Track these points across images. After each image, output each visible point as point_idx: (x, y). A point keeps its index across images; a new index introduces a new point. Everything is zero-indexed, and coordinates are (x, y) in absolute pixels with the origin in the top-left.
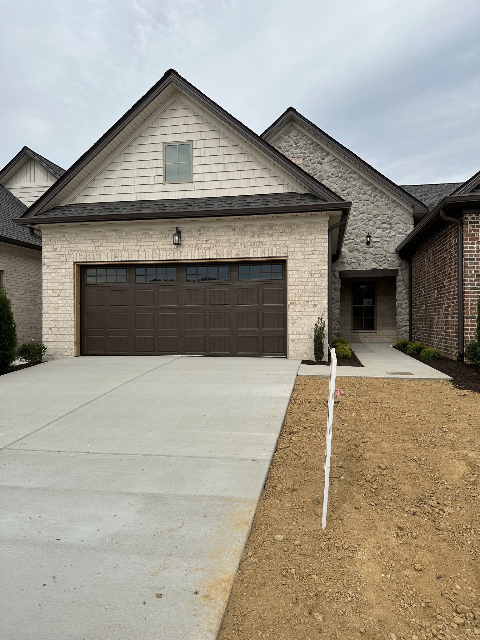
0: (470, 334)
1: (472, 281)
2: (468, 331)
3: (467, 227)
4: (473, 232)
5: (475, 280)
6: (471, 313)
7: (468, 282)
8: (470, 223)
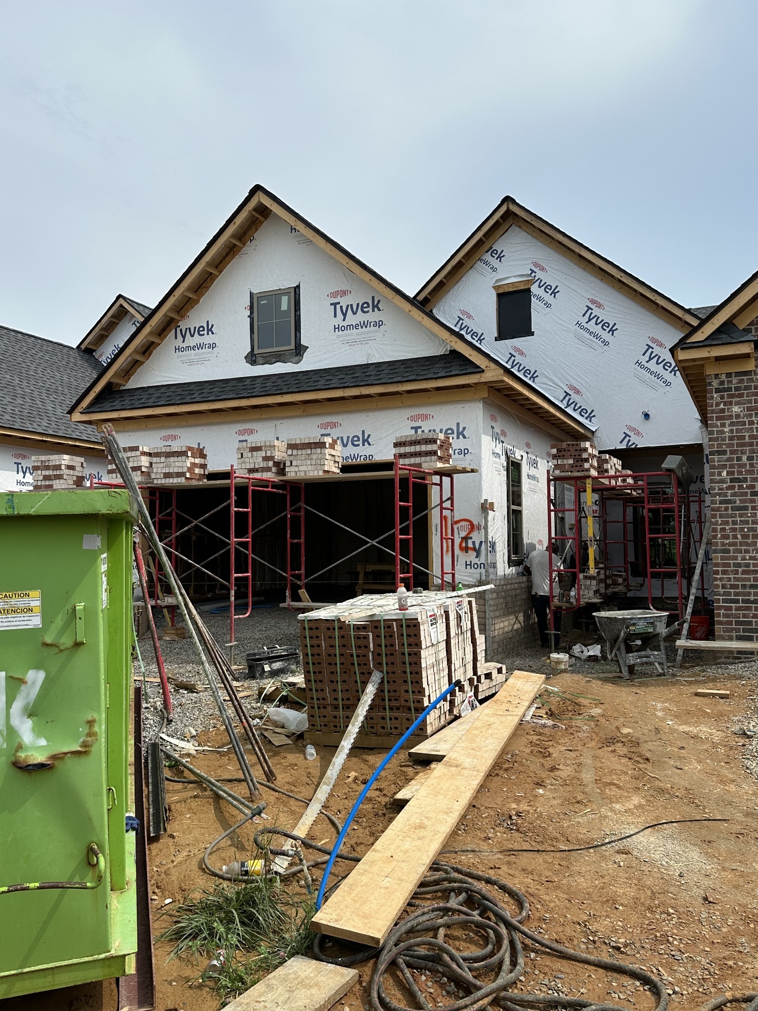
0: (721, 579)
1: (722, 489)
2: (718, 574)
3: (712, 398)
4: (722, 406)
5: (727, 488)
6: (723, 544)
7: (716, 491)
8: (718, 391)
